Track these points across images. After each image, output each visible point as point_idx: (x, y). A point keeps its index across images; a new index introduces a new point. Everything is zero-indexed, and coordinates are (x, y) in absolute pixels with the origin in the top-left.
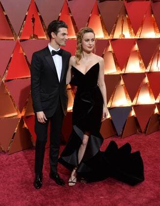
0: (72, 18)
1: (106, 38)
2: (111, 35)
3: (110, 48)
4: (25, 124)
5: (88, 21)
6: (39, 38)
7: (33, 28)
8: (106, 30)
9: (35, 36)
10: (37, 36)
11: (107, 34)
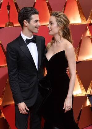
0: (48, 4)
1: (84, 23)
2: (88, 20)
3: (88, 33)
4: (2, 114)
5: (65, 6)
6: (15, 25)
7: (9, 15)
8: (83, 14)
9: (11, 24)
10: (12, 23)
11: (85, 19)
